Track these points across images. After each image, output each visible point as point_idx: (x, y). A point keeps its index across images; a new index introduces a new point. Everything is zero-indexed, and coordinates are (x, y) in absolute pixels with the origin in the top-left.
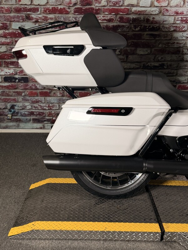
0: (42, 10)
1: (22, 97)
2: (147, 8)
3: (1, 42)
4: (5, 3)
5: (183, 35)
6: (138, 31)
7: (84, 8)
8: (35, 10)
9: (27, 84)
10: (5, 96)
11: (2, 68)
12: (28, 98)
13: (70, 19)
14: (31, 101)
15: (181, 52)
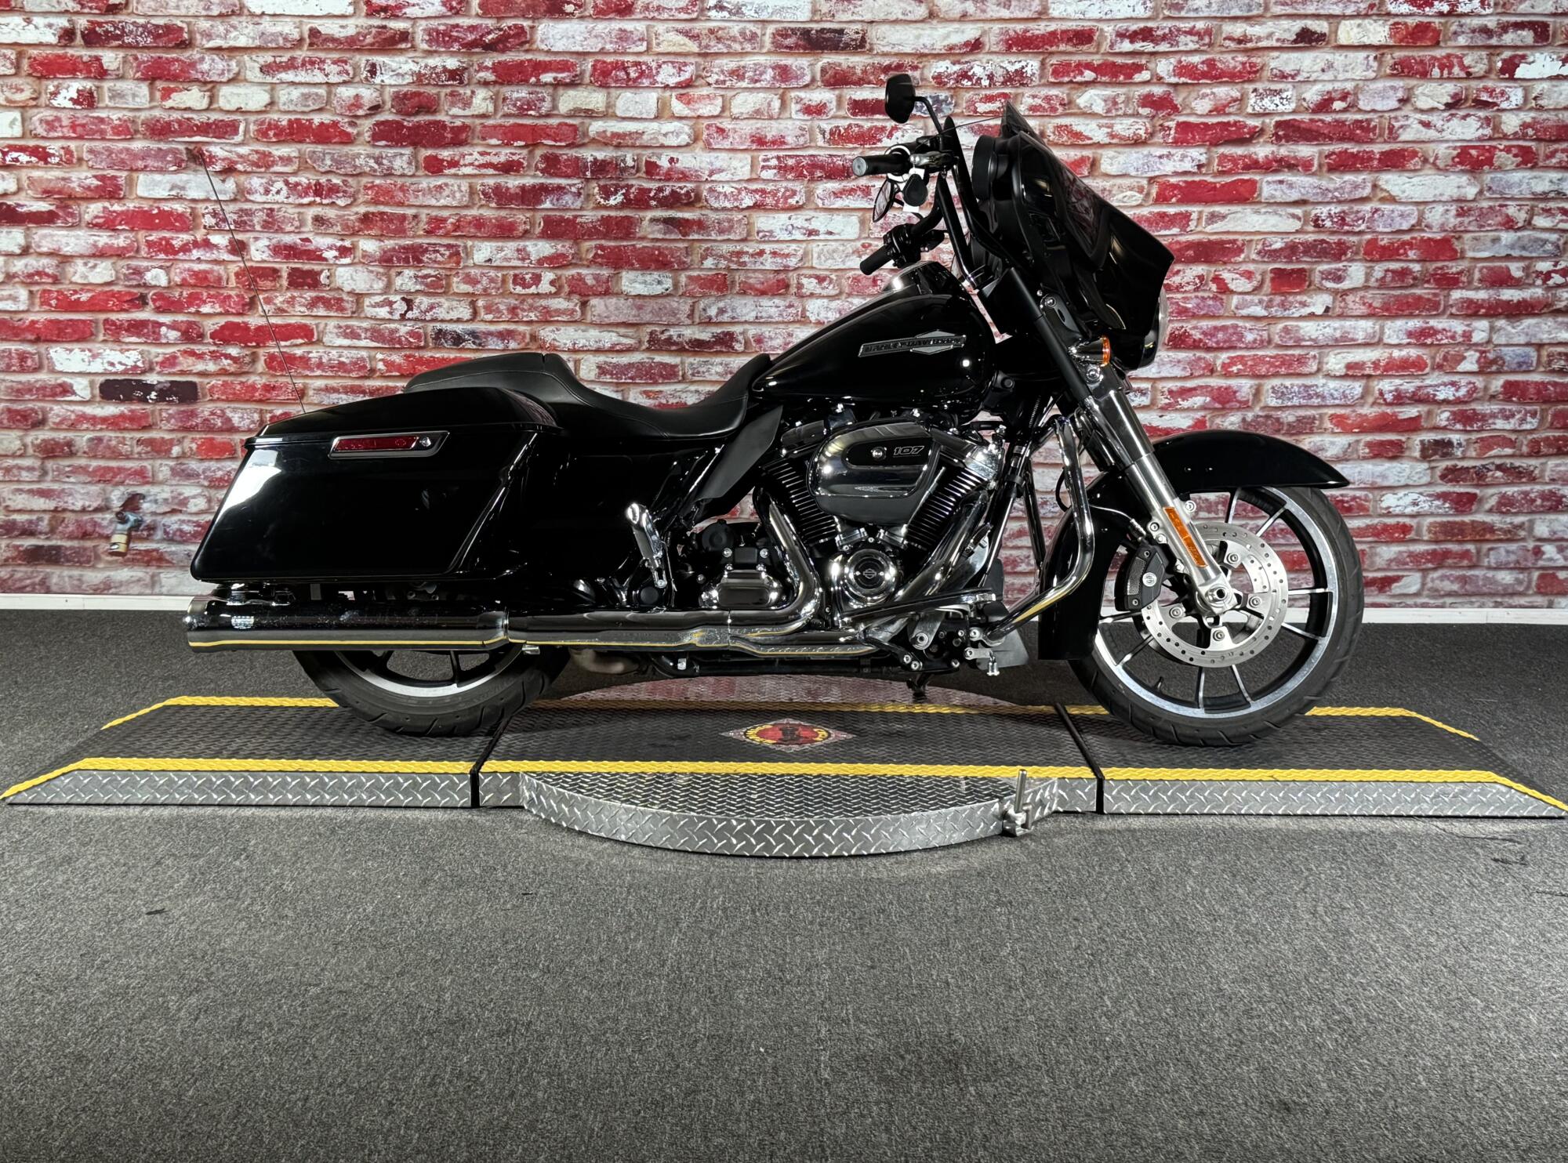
0: (252, 127)
1: (172, 463)
2: (646, 124)
3: (95, 245)
4: (111, 104)
5: (792, 221)
6: (615, 207)
7: (410, 121)
8: (224, 130)
9: (191, 408)
10: (103, 457)
11: (96, 347)
12: (194, 465)
13: (357, 162)
14: (206, 478)
15: (793, 290)
